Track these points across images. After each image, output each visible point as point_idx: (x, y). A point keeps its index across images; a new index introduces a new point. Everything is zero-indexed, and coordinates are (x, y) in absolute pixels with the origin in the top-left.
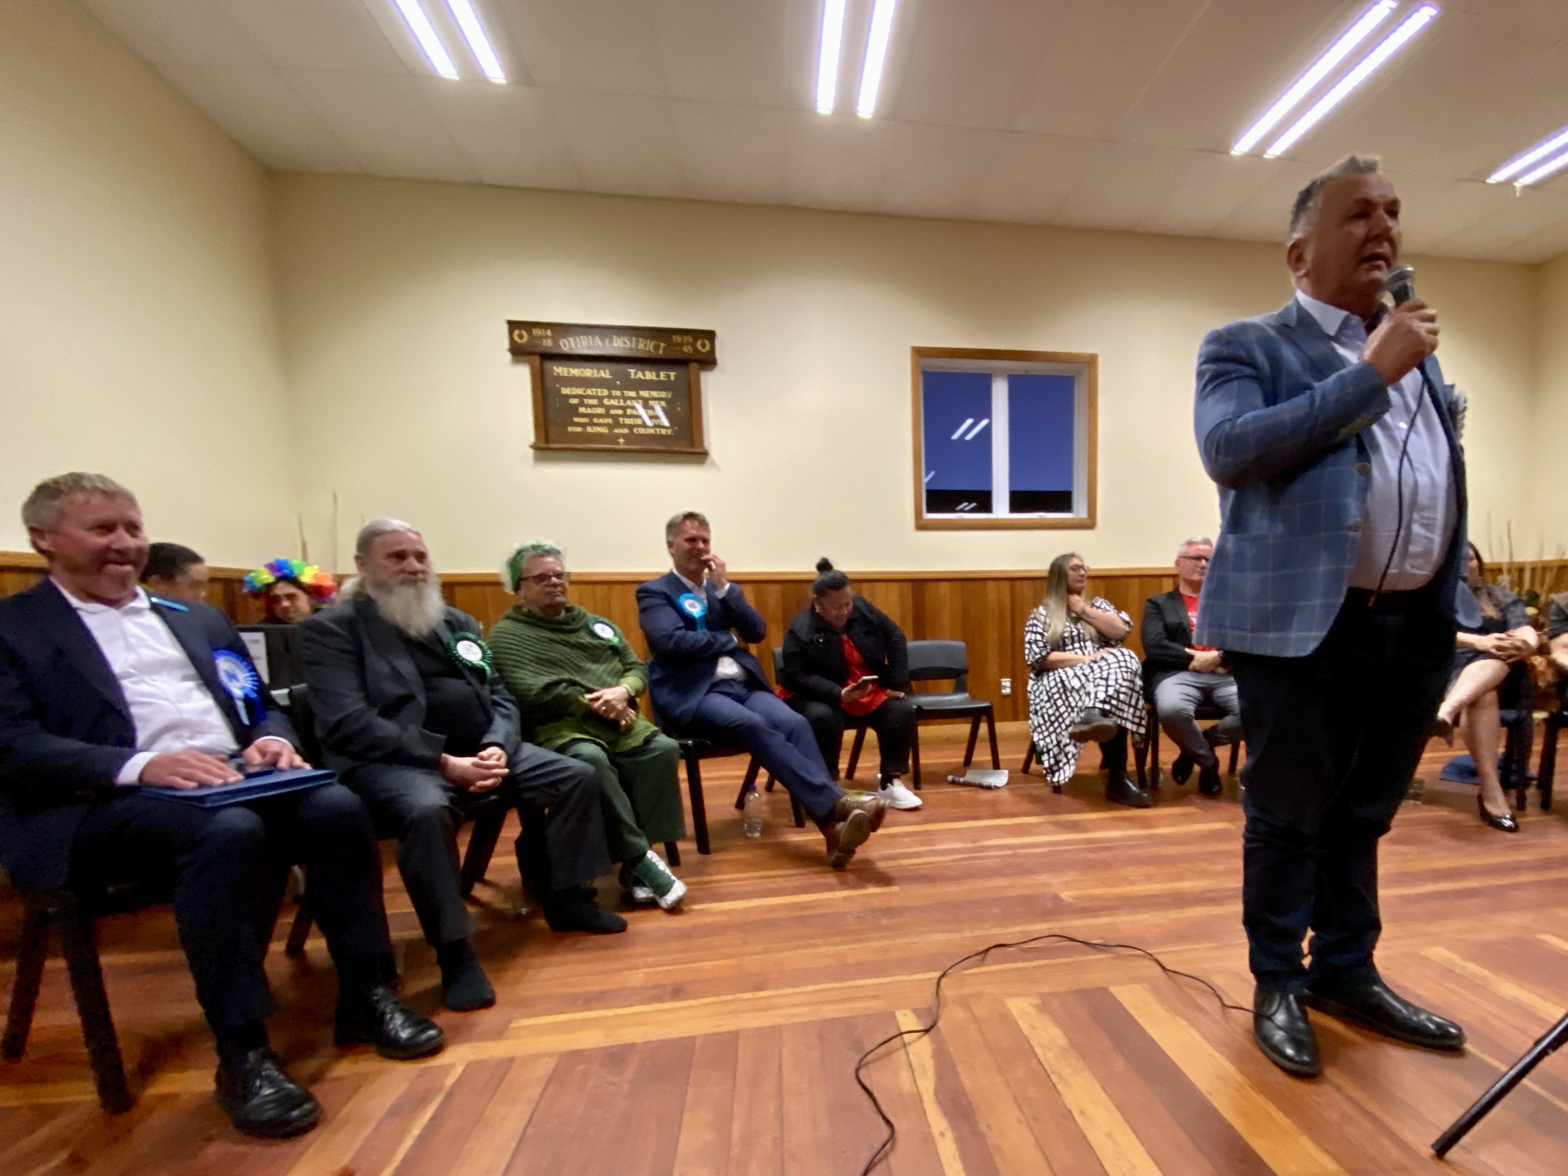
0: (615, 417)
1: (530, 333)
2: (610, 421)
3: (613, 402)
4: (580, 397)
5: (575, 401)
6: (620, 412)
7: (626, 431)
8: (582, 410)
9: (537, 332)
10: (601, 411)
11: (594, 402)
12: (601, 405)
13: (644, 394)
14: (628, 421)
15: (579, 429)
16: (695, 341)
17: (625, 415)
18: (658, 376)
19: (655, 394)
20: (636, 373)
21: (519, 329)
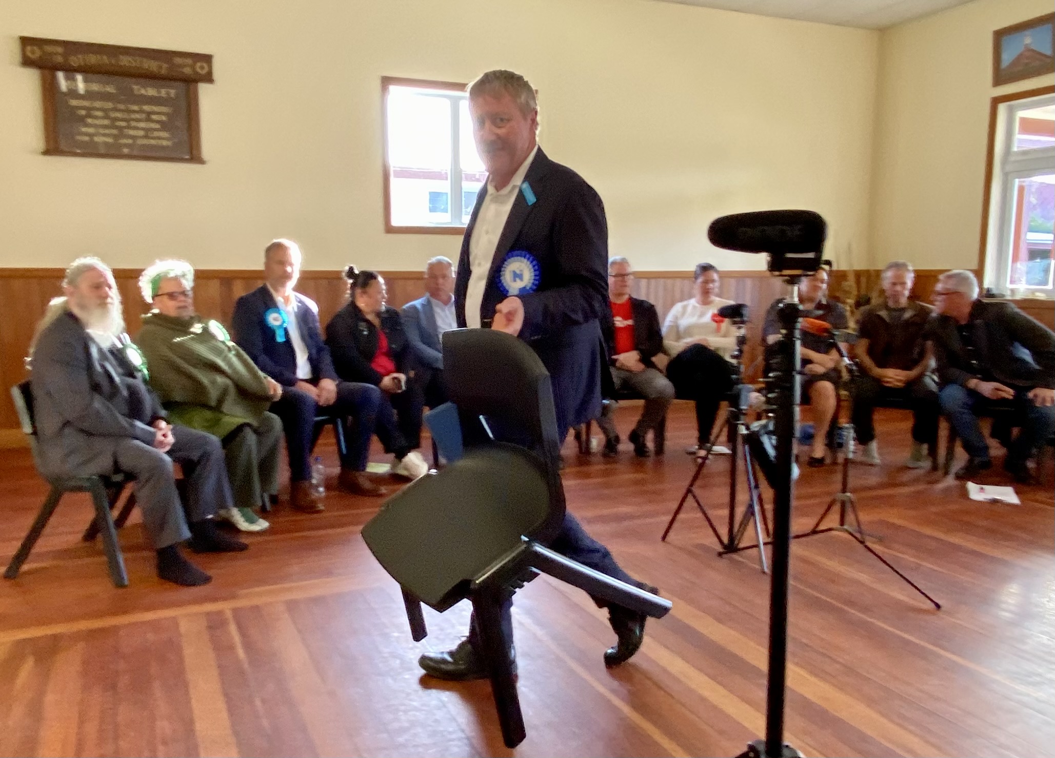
0: (120, 129)
1: (41, 48)
2: (115, 132)
3: (118, 115)
4: (88, 109)
5: (83, 112)
6: (123, 124)
7: (130, 141)
8: (89, 121)
9: (49, 49)
10: (106, 122)
11: (99, 114)
12: (106, 117)
13: (146, 108)
14: (132, 132)
15: (86, 138)
16: (195, 63)
17: (129, 127)
18: (159, 92)
19: (156, 109)
20: (139, 90)
21: (32, 45)
